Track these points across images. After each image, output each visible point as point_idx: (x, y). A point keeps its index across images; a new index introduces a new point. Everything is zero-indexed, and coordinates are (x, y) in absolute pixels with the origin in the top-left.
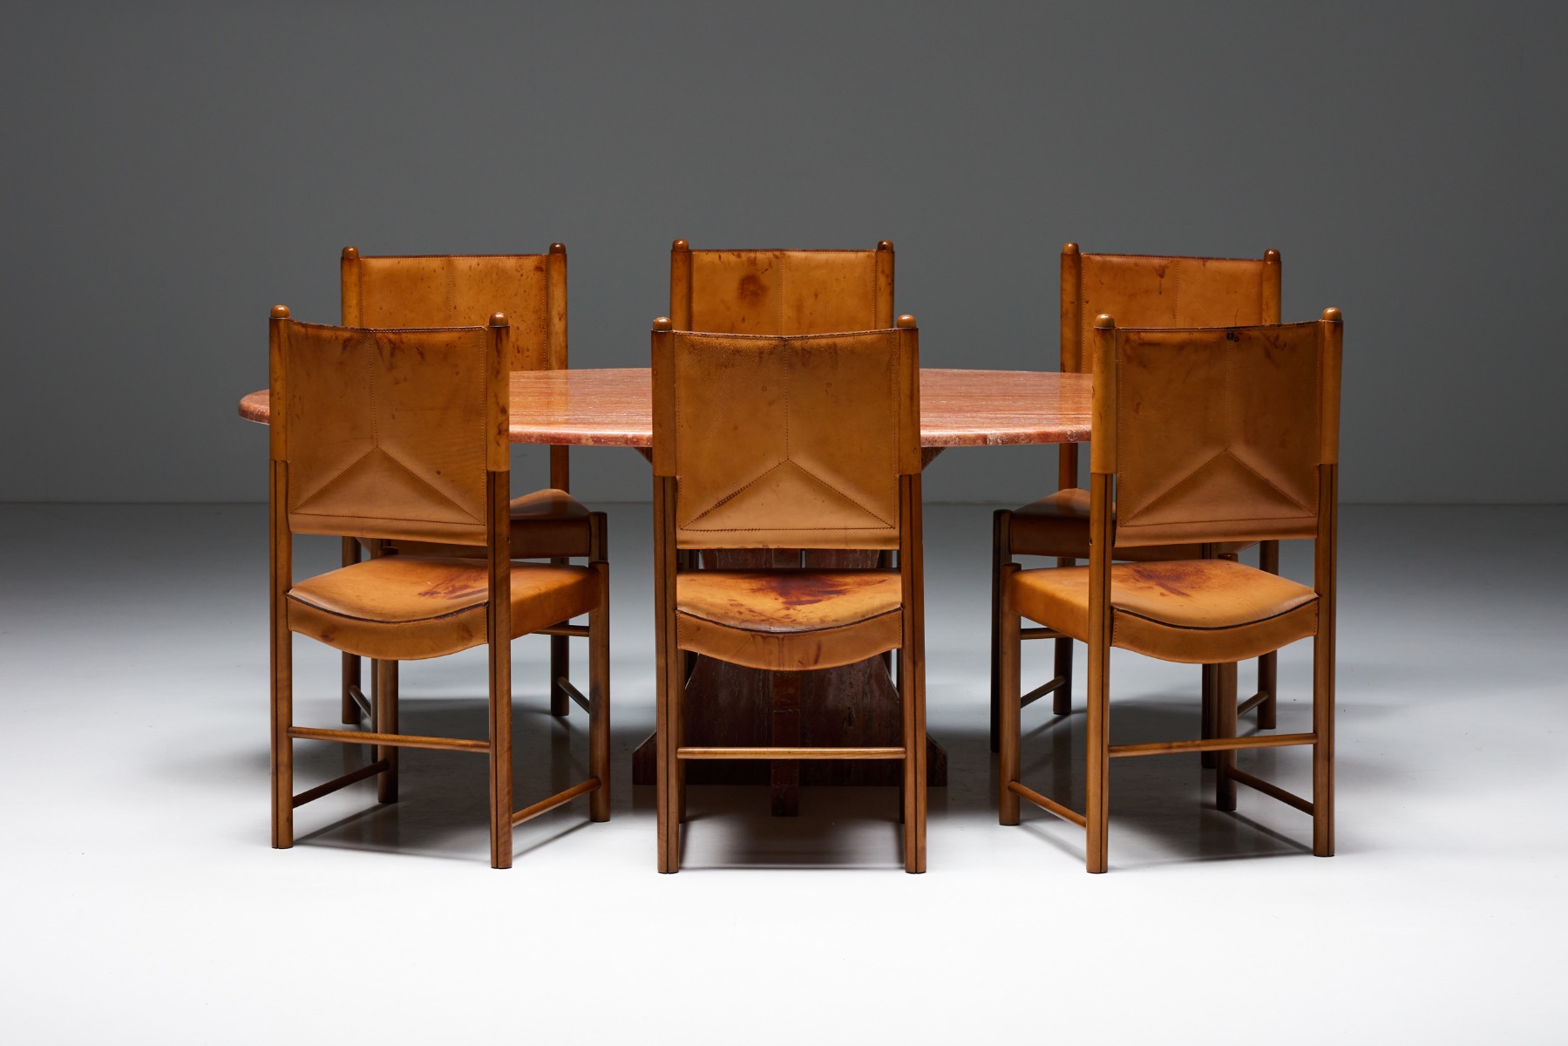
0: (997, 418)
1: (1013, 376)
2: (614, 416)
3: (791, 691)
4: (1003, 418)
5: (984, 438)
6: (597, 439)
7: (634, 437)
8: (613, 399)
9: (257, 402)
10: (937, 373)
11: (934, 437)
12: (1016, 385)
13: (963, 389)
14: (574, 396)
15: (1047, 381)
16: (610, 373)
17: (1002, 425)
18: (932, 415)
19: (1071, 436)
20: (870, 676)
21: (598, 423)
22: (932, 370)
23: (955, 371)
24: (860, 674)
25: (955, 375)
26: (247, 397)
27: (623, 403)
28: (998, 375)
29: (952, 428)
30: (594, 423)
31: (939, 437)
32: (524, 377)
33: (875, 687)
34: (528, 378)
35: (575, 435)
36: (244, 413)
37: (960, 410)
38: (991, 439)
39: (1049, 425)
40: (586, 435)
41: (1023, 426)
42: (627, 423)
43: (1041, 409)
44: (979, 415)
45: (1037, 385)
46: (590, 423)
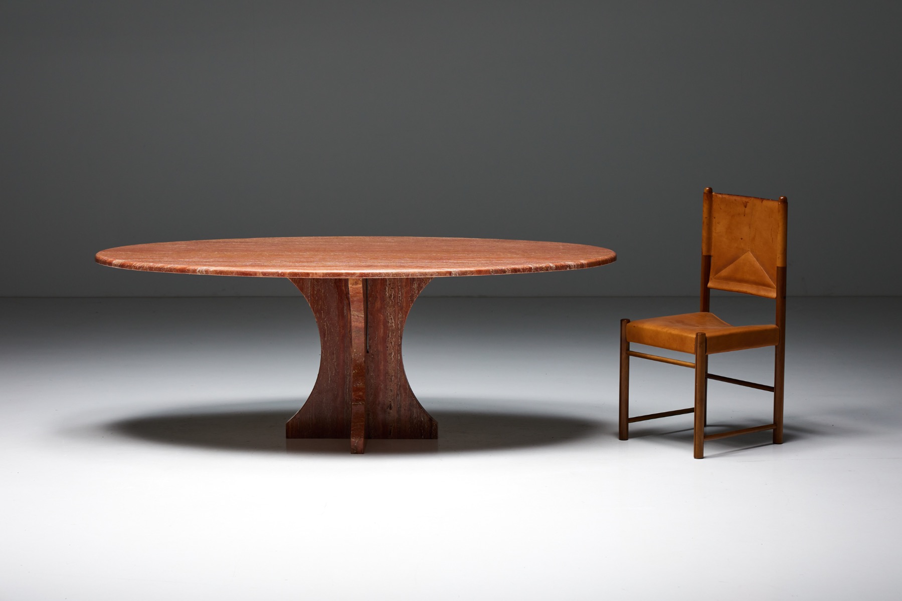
0: (457, 263)
1: (471, 241)
2: (274, 262)
3: (361, 393)
4: (460, 263)
5: (450, 273)
6: (264, 274)
7: (282, 273)
8: (275, 253)
9: (103, 255)
10: (435, 239)
11: (426, 273)
12: (472, 246)
13: (445, 248)
14: (257, 252)
15: (487, 243)
16: (277, 240)
17: (460, 267)
18: (427, 261)
19: (492, 272)
20: (400, 386)
21: (266, 266)
22: (433, 238)
23: (444, 238)
24: (396, 385)
25: (443, 240)
26: (99, 253)
27: (280, 255)
28: (464, 240)
29: (435, 268)
30: (263, 266)
31: (428, 273)
32: (235, 242)
33: (402, 391)
34: (237, 242)
35: (254, 272)
36: (97, 260)
37: (441, 259)
38: (454, 273)
39: (481, 267)
40: (259, 272)
41: (469, 267)
42: (279, 266)
43: (480, 258)
44: (450, 261)
45: (481, 246)
46: (262, 266)
